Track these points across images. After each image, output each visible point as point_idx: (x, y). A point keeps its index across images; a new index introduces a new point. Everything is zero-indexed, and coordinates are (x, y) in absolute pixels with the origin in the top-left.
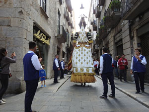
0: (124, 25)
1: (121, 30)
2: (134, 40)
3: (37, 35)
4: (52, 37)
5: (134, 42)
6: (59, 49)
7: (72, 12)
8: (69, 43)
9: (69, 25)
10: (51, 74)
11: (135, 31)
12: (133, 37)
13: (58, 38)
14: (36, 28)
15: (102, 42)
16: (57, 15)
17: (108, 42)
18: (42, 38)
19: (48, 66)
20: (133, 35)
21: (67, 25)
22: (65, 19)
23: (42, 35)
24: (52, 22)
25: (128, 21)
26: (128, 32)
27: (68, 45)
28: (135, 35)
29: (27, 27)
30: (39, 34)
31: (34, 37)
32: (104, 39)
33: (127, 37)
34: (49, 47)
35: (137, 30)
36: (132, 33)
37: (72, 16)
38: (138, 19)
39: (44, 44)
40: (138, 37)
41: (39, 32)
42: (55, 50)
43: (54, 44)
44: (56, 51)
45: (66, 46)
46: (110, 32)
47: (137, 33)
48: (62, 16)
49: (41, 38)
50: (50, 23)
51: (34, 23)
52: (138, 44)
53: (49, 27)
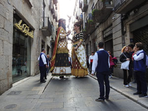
0: (115, 20)
1: (111, 25)
2: (126, 36)
3: (19, 25)
4: (36, 29)
5: (126, 38)
6: (43, 42)
7: (58, 4)
8: (54, 37)
9: (54, 18)
10: (35, 70)
11: (128, 26)
12: (125, 32)
13: (42, 31)
14: (17, 17)
15: (89, 37)
16: (42, 5)
17: (96, 37)
18: (25, 30)
19: (31, 62)
20: (126, 29)
21: (52, 18)
22: (50, 11)
23: (25, 26)
24: (36, 12)
25: (120, 15)
26: (119, 27)
27: (52, 38)
28: (128, 30)
29: (5, 14)
30: (21, 25)
31: (15, 28)
32: (91, 34)
33: (118, 32)
34: (33, 41)
35: (130, 25)
36: (125, 28)
37: (56, 9)
38: (133, 12)
39: (27, 36)
40: (131, 32)
41: (21, 21)
42: (39, 43)
43: (38, 37)
44: (40, 45)
45: (51, 40)
46: (98, 26)
47: (130, 28)
48: (47, 8)
49: (23, 30)
50: (34, 13)
51: (15, 10)
52: (131, 39)
53: (32, 17)
